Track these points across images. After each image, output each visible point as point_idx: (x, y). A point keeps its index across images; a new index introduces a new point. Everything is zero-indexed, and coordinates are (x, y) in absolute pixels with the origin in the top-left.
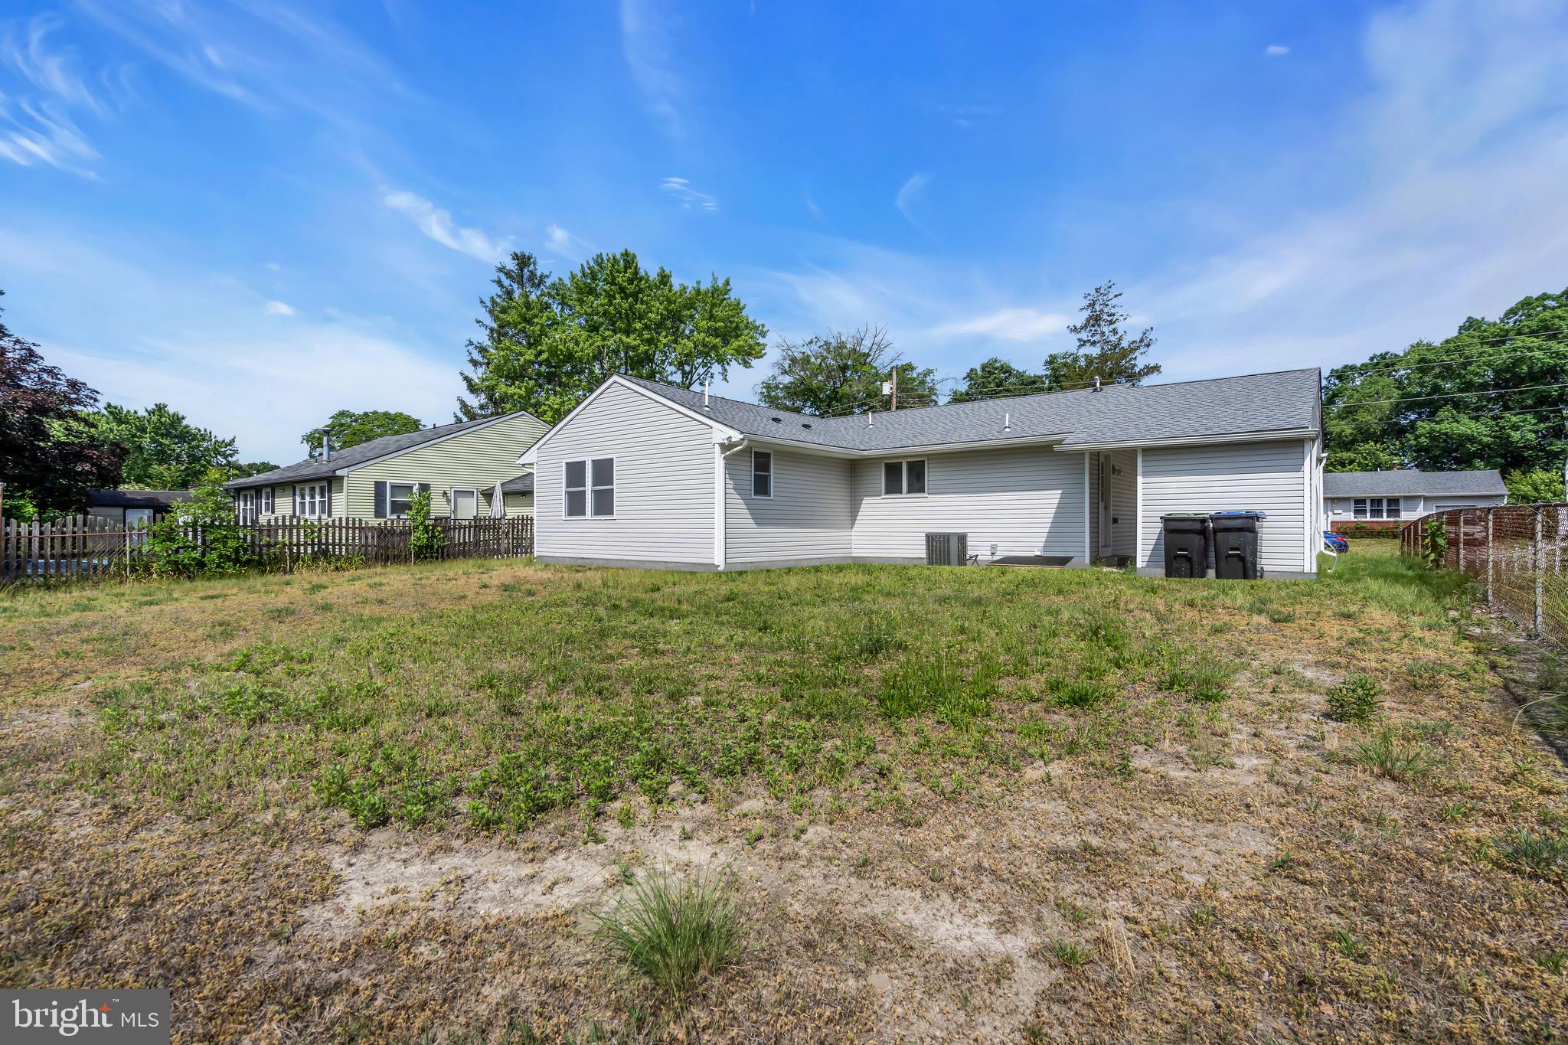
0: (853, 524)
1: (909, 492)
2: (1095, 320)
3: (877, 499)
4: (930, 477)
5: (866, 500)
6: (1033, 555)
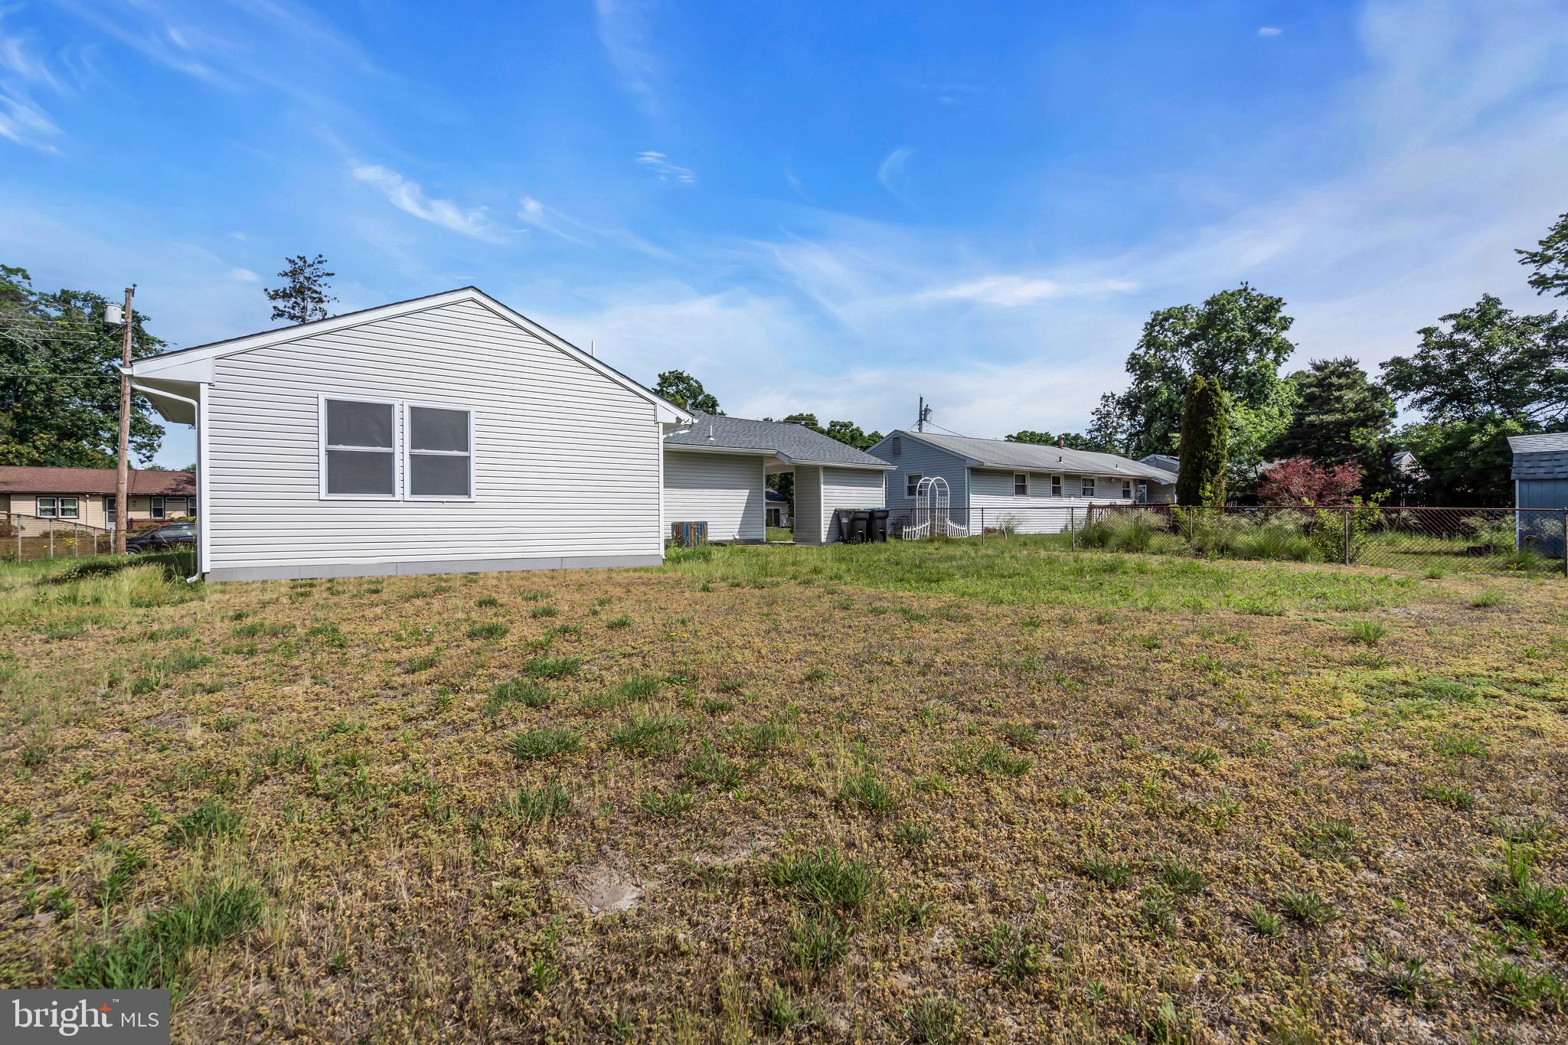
6: (732, 538)
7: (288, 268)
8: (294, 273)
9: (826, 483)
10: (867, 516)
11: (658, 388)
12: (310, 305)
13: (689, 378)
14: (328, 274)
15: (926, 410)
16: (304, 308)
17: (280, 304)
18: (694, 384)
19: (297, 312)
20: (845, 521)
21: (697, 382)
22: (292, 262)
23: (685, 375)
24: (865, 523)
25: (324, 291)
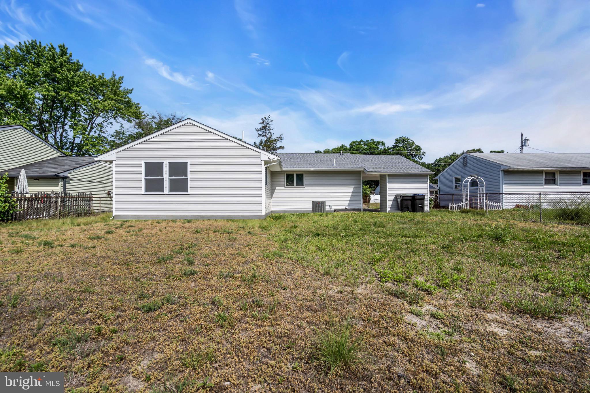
0: (271, 198)
1: (296, 185)
2: (264, 128)
3: (283, 188)
4: (305, 180)
5: (277, 188)
6: (344, 208)
7: (261, 121)
8: (263, 122)
9: (389, 182)
10: (411, 198)
11: (395, 145)
12: (267, 132)
13: (408, 139)
14: (271, 121)
15: (525, 140)
16: (266, 133)
17: (260, 132)
18: (411, 141)
19: (264, 134)
20: (399, 200)
21: (412, 141)
22: (262, 119)
23: (406, 138)
24: (410, 202)
25: (271, 126)
